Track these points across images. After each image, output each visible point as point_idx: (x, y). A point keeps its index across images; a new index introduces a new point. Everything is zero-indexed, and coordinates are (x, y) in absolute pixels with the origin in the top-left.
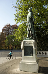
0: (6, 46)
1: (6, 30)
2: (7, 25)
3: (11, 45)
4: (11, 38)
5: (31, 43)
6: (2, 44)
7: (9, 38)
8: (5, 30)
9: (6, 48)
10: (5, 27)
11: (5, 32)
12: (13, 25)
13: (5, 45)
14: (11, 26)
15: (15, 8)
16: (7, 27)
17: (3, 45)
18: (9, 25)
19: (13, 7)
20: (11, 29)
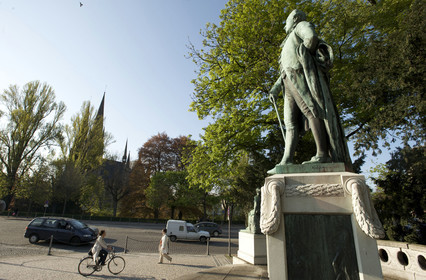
0: (148, 210)
1: (151, 154)
2: (157, 139)
3: (164, 206)
4: (169, 180)
5: (339, 193)
6: (134, 201)
7: (159, 179)
8: (148, 152)
9: (147, 217)
10: (148, 145)
11: (149, 160)
12: (176, 139)
13: (144, 203)
14: (170, 142)
15: (197, 59)
16: (155, 142)
17: (138, 204)
18: (164, 139)
19: (188, 55)
20: (168, 151)
